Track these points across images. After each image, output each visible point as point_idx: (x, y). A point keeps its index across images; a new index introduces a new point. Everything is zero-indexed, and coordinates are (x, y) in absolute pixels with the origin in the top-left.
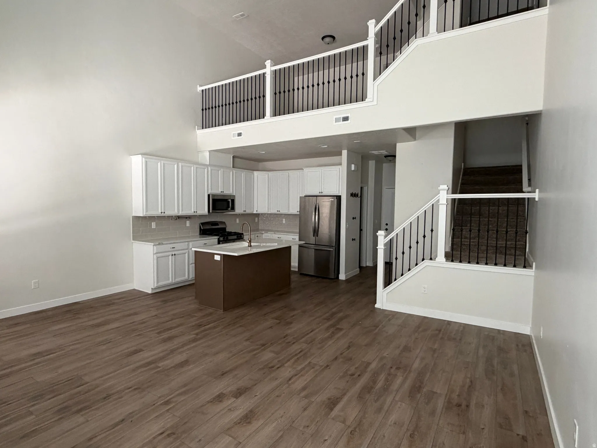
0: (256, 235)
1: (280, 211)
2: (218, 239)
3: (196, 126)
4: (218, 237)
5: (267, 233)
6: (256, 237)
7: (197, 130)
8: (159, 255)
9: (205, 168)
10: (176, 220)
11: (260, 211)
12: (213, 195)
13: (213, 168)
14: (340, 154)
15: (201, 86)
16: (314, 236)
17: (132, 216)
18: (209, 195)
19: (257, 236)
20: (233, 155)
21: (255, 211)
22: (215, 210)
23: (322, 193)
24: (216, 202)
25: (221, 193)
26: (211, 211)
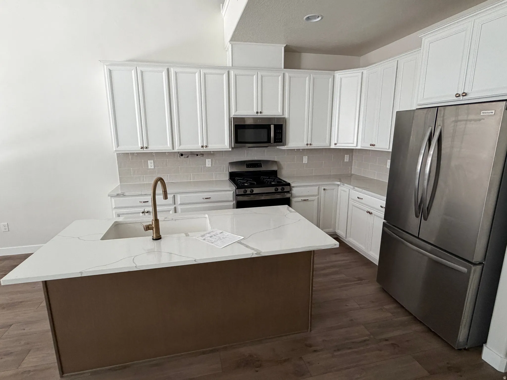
2: (235, 191)
6: (322, 190)
9: (223, 74)
13: (238, 72)
16: (417, 216)
18: (231, 119)
19: (324, 189)
21: (334, 145)
22: (238, 143)
23: (464, 94)
24: (239, 130)
25: (259, 114)
26: (233, 145)
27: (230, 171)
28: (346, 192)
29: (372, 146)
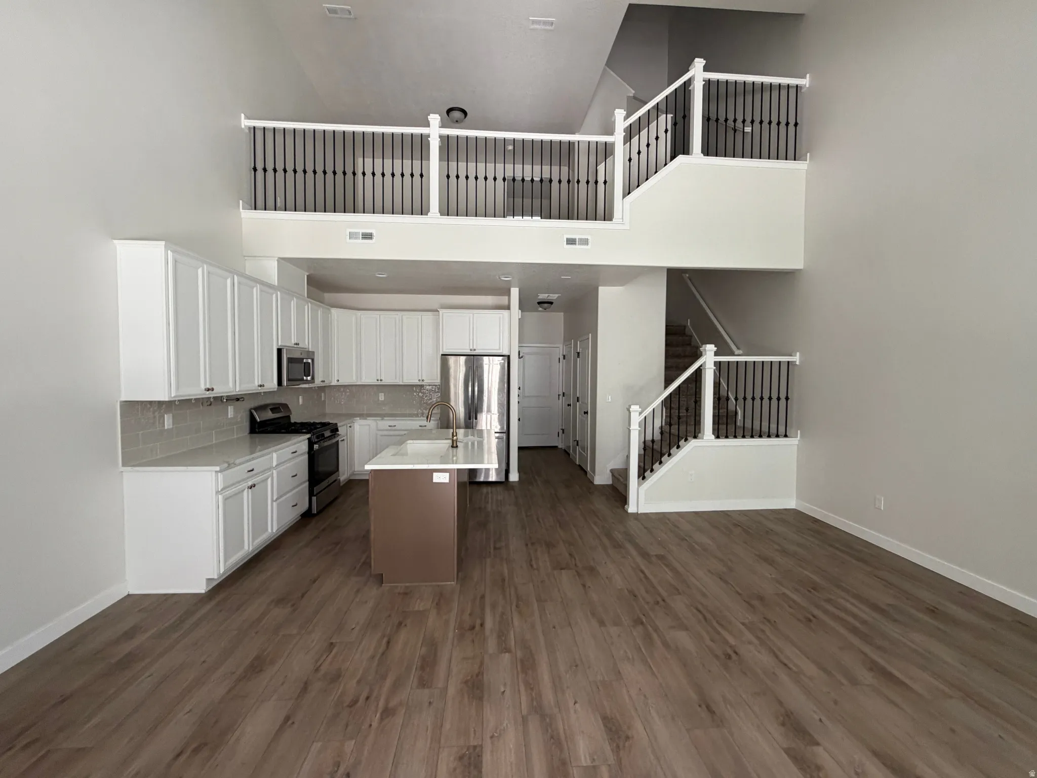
0: (348, 426)
1: (383, 379)
2: (309, 439)
3: (241, 201)
4: (308, 436)
5: (366, 419)
6: (349, 428)
7: (243, 209)
8: (228, 493)
9: (274, 294)
10: (210, 405)
11: (344, 381)
12: (289, 349)
13: (282, 294)
14: (508, 293)
15: (248, 118)
16: (469, 419)
17: (121, 402)
18: (279, 351)
20: (308, 274)
21: (336, 382)
22: (289, 380)
23: (475, 350)
24: (290, 364)
25: (295, 346)
26: (285, 383)
27: (258, 420)
28: (369, 425)
29: (379, 381)
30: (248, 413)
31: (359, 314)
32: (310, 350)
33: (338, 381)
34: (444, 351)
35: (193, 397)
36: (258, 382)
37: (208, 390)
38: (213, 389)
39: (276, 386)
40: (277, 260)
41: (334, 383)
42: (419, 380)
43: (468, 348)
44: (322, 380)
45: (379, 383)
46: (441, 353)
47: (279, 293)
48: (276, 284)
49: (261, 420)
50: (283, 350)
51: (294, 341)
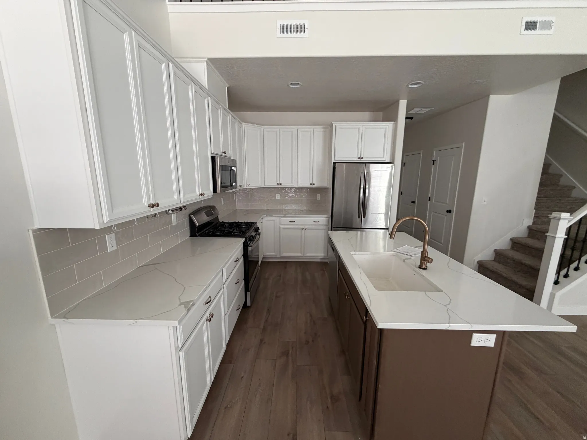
0: (260, 222)
1: (282, 183)
2: (244, 243)
4: (243, 239)
7: (169, 1)
8: (189, 343)
9: (205, 99)
12: (222, 158)
13: (212, 101)
16: (359, 218)
18: (213, 158)
20: (228, 86)
21: (247, 186)
22: (222, 187)
23: (362, 158)
24: (222, 171)
25: (223, 154)
26: (219, 190)
27: (197, 224)
28: (274, 221)
29: (279, 185)
30: (188, 218)
31: (262, 129)
32: (232, 158)
33: (249, 185)
34: (336, 159)
35: (135, 218)
36: (199, 191)
37: (153, 206)
38: (158, 205)
39: (213, 194)
40: (207, 62)
41: (246, 187)
42: (311, 184)
43: (356, 156)
44: (240, 185)
45: (279, 186)
46: (333, 161)
47: (209, 98)
48: (207, 87)
49: (200, 224)
50: (216, 157)
51: (222, 150)
